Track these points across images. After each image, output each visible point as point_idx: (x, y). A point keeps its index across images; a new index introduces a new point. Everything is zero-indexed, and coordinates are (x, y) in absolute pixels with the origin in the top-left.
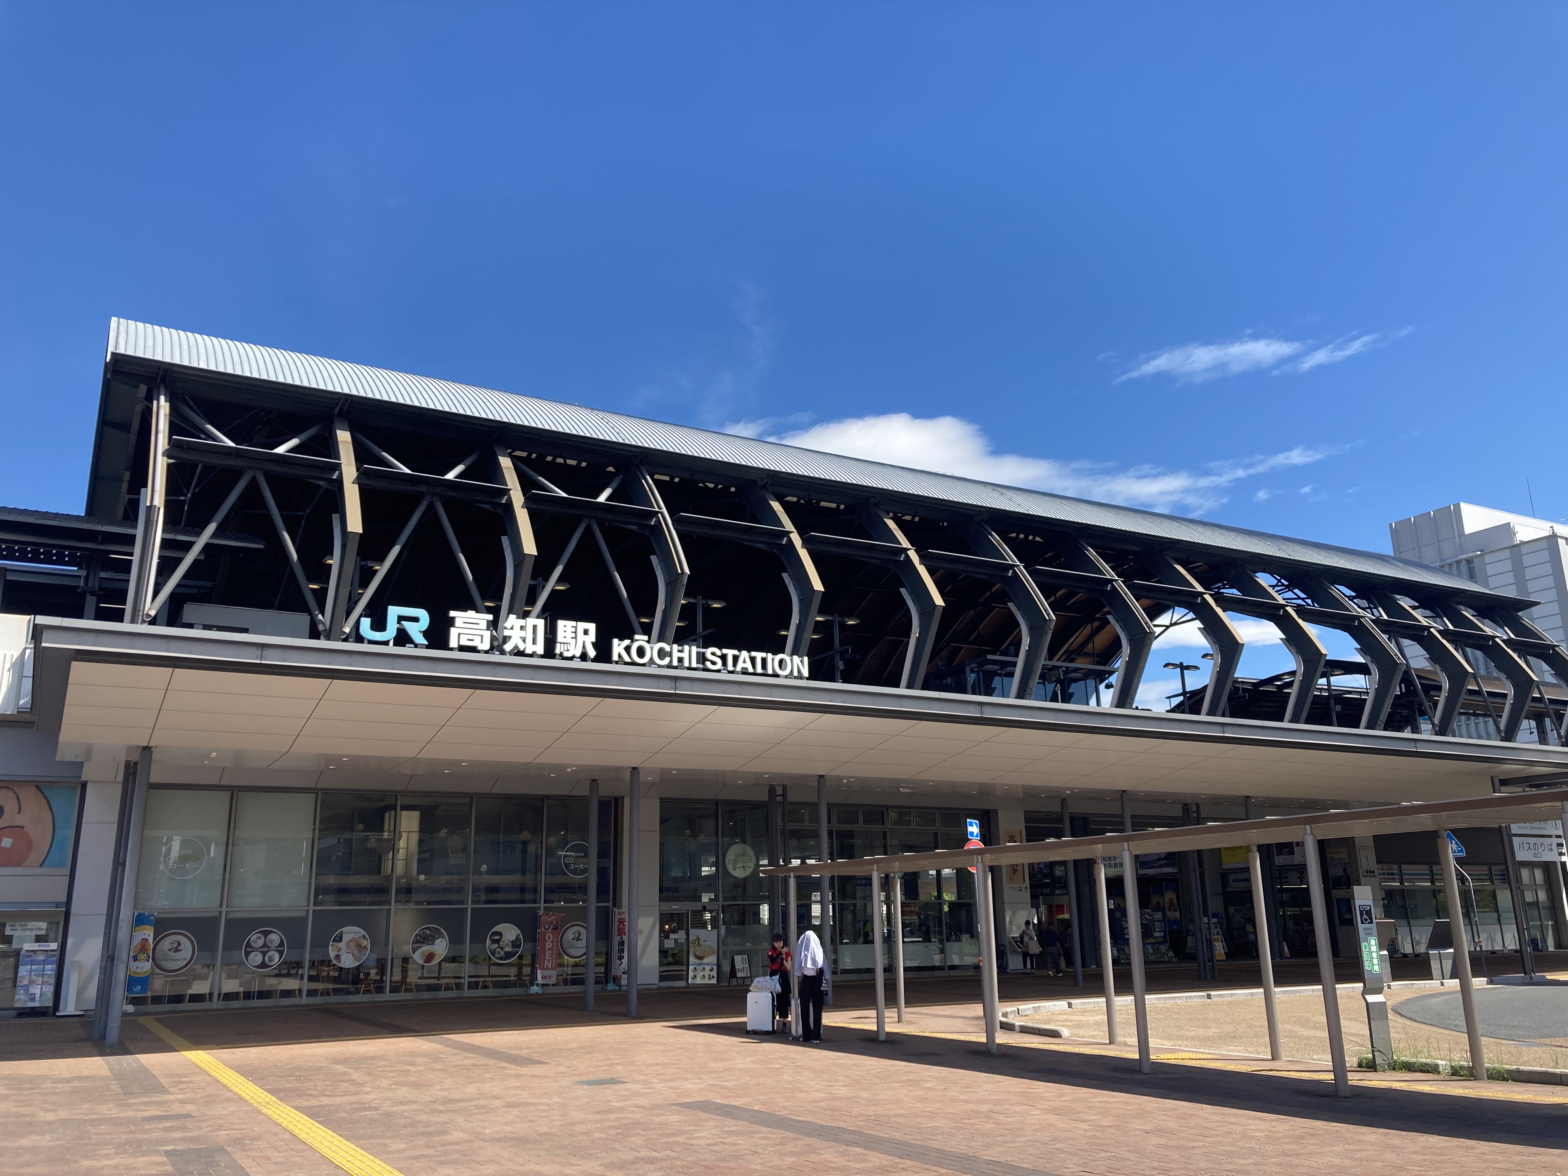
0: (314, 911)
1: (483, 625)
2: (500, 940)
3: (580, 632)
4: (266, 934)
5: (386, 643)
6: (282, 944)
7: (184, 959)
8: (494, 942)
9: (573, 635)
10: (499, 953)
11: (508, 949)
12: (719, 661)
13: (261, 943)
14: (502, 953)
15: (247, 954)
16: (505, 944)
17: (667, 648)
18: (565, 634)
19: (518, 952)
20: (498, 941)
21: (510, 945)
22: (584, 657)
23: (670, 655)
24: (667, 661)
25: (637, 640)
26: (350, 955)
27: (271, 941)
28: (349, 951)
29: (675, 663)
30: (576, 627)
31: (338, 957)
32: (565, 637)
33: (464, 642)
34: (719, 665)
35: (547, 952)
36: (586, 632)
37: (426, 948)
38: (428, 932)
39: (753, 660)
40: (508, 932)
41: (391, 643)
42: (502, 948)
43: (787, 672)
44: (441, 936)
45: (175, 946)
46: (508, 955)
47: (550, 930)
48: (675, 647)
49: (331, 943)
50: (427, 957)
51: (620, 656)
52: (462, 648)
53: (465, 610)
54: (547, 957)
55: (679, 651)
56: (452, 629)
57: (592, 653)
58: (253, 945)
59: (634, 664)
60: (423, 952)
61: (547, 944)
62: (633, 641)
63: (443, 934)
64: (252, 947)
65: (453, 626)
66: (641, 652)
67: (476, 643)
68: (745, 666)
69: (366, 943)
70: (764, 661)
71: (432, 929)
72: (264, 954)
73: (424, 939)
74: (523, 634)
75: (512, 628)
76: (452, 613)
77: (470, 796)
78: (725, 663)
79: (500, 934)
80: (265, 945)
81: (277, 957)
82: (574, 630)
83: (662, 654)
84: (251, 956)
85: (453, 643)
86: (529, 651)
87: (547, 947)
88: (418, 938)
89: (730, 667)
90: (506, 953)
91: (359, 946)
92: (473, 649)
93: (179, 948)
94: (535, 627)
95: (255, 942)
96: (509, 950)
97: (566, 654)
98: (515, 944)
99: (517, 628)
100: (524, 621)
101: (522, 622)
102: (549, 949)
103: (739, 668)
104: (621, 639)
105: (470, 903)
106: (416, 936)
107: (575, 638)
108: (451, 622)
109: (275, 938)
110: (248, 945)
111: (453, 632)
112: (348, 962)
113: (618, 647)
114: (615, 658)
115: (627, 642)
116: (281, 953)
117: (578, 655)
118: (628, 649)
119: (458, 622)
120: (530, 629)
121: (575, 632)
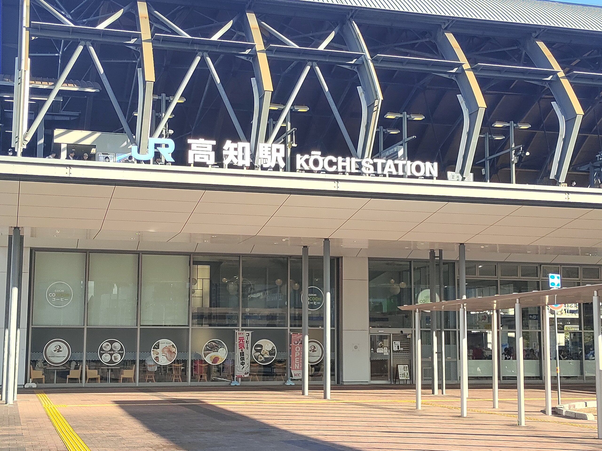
0: (140, 329)
1: (210, 148)
2: (262, 349)
3: (274, 150)
4: (112, 342)
5: (147, 162)
6: (122, 349)
7: (64, 357)
8: (257, 351)
9: (270, 153)
10: (261, 358)
11: (266, 356)
12: (372, 168)
13: (109, 348)
14: (263, 359)
15: (101, 355)
16: (264, 352)
17: (334, 159)
18: (264, 153)
19: (274, 358)
20: (259, 351)
21: (268, 354)
22: (277, 168)
23: (336, 164)
24: (334, 169)
25: (313, 155)
26: (165, 357)
27: (115, 347)
28: (164, 355)
29: (340, 169)
30: (271, 148)
31: (157, 358)
32: (264, 154)
33: (198, 160)
34: (372, 171)
35: (296, 359)
36: (278, 150)
37: (213, 354)
38: (214, 344)
39: (396, 166)
40: (267, 345)
41: (152, 162)
42: (263, 355)
43: (421, 173)
44: (222, 346)
45: (58, 348)
46: (267, 360)
47: (298, 344)
48: (340, 159)
49: (152, 349)
50: (214, 360)
51: (301, 166)
52: (197, 164)
53: (198, 139)
54: (296, 362)
55: (343, 161)
56: (190, 152)
57: (282, 164)
58: (104, 349)
59: (311, 171)
60: (211, 357)
61: (296, 353)
62: (310, 155)
63: (223, 345)
64: (104, 351)
65: (190, 149)
66: (316, 163)
67: (205, 160)
68: (390, 170)
69: (175, 350)
70: (404, 166)
71: (217, 342)
72: (111, 355)
73: (211, 348)
74: (236, 153)
75: (228, 149)
76: (189, 141)
77: (239, 255)
78: (376, 169)
79: (261, 346)
80: (111, 350)
81: (119, 357)
82: (270, 149)
83: (331, 164)
84: (104, 356)
85: (191, 160)
86: (240, 164)
87: (296, 355)
88: (208, 347)
89: (379, 171)
90: (265, 358)
91: (170, 351)
92: (204, 165)
93: (60, 350)
94: (243, 148)
95: (105, 347)
96: (268, 356)
97: (265, 166)
98: (271, 353)
99: (232, 149)
100: (237, 144)
101: (235, 145)
102: (297, 357)
103: (386, 172)
104: (302, 155)
105: (240, 325)
106: (206, 346)
107: (271, 155)
108: (189, 146)
109: (117, 345)
110: (102, 349)
111: (191, 153)
112: (164, 361)
113: (300, 160)
114: (298, 167)
115: (306, 156)
116: (121, 355)
117: (273, 166)
118: (307, 161)
119: (193, 147)
120: (240, 150)
121: (271, 151)
